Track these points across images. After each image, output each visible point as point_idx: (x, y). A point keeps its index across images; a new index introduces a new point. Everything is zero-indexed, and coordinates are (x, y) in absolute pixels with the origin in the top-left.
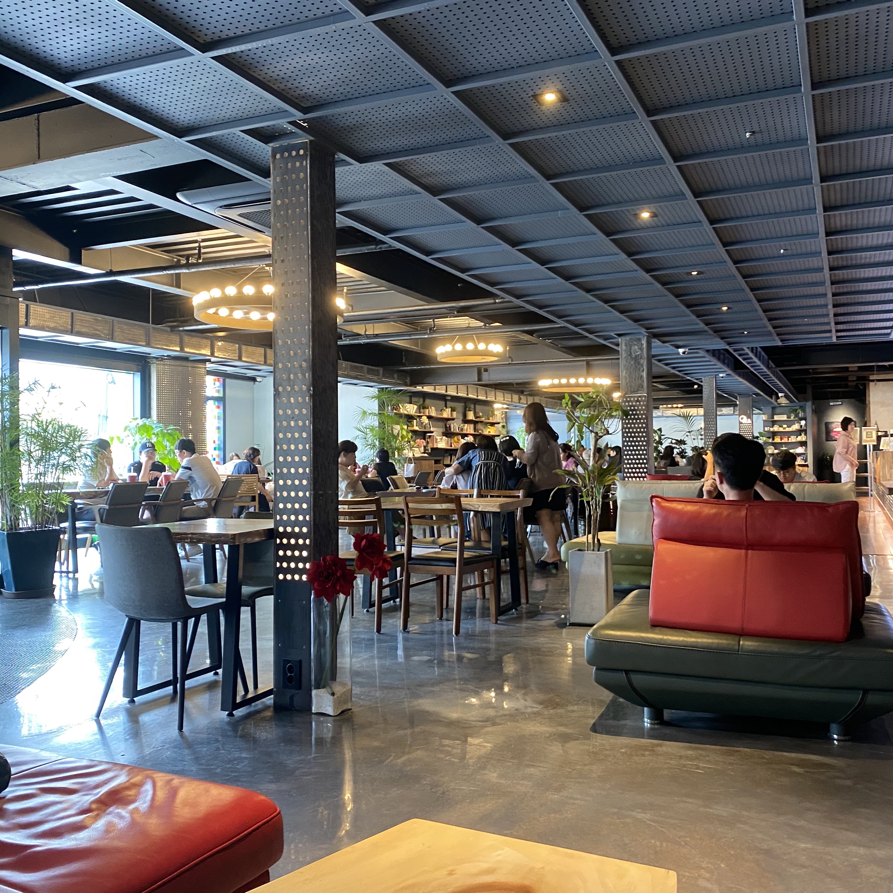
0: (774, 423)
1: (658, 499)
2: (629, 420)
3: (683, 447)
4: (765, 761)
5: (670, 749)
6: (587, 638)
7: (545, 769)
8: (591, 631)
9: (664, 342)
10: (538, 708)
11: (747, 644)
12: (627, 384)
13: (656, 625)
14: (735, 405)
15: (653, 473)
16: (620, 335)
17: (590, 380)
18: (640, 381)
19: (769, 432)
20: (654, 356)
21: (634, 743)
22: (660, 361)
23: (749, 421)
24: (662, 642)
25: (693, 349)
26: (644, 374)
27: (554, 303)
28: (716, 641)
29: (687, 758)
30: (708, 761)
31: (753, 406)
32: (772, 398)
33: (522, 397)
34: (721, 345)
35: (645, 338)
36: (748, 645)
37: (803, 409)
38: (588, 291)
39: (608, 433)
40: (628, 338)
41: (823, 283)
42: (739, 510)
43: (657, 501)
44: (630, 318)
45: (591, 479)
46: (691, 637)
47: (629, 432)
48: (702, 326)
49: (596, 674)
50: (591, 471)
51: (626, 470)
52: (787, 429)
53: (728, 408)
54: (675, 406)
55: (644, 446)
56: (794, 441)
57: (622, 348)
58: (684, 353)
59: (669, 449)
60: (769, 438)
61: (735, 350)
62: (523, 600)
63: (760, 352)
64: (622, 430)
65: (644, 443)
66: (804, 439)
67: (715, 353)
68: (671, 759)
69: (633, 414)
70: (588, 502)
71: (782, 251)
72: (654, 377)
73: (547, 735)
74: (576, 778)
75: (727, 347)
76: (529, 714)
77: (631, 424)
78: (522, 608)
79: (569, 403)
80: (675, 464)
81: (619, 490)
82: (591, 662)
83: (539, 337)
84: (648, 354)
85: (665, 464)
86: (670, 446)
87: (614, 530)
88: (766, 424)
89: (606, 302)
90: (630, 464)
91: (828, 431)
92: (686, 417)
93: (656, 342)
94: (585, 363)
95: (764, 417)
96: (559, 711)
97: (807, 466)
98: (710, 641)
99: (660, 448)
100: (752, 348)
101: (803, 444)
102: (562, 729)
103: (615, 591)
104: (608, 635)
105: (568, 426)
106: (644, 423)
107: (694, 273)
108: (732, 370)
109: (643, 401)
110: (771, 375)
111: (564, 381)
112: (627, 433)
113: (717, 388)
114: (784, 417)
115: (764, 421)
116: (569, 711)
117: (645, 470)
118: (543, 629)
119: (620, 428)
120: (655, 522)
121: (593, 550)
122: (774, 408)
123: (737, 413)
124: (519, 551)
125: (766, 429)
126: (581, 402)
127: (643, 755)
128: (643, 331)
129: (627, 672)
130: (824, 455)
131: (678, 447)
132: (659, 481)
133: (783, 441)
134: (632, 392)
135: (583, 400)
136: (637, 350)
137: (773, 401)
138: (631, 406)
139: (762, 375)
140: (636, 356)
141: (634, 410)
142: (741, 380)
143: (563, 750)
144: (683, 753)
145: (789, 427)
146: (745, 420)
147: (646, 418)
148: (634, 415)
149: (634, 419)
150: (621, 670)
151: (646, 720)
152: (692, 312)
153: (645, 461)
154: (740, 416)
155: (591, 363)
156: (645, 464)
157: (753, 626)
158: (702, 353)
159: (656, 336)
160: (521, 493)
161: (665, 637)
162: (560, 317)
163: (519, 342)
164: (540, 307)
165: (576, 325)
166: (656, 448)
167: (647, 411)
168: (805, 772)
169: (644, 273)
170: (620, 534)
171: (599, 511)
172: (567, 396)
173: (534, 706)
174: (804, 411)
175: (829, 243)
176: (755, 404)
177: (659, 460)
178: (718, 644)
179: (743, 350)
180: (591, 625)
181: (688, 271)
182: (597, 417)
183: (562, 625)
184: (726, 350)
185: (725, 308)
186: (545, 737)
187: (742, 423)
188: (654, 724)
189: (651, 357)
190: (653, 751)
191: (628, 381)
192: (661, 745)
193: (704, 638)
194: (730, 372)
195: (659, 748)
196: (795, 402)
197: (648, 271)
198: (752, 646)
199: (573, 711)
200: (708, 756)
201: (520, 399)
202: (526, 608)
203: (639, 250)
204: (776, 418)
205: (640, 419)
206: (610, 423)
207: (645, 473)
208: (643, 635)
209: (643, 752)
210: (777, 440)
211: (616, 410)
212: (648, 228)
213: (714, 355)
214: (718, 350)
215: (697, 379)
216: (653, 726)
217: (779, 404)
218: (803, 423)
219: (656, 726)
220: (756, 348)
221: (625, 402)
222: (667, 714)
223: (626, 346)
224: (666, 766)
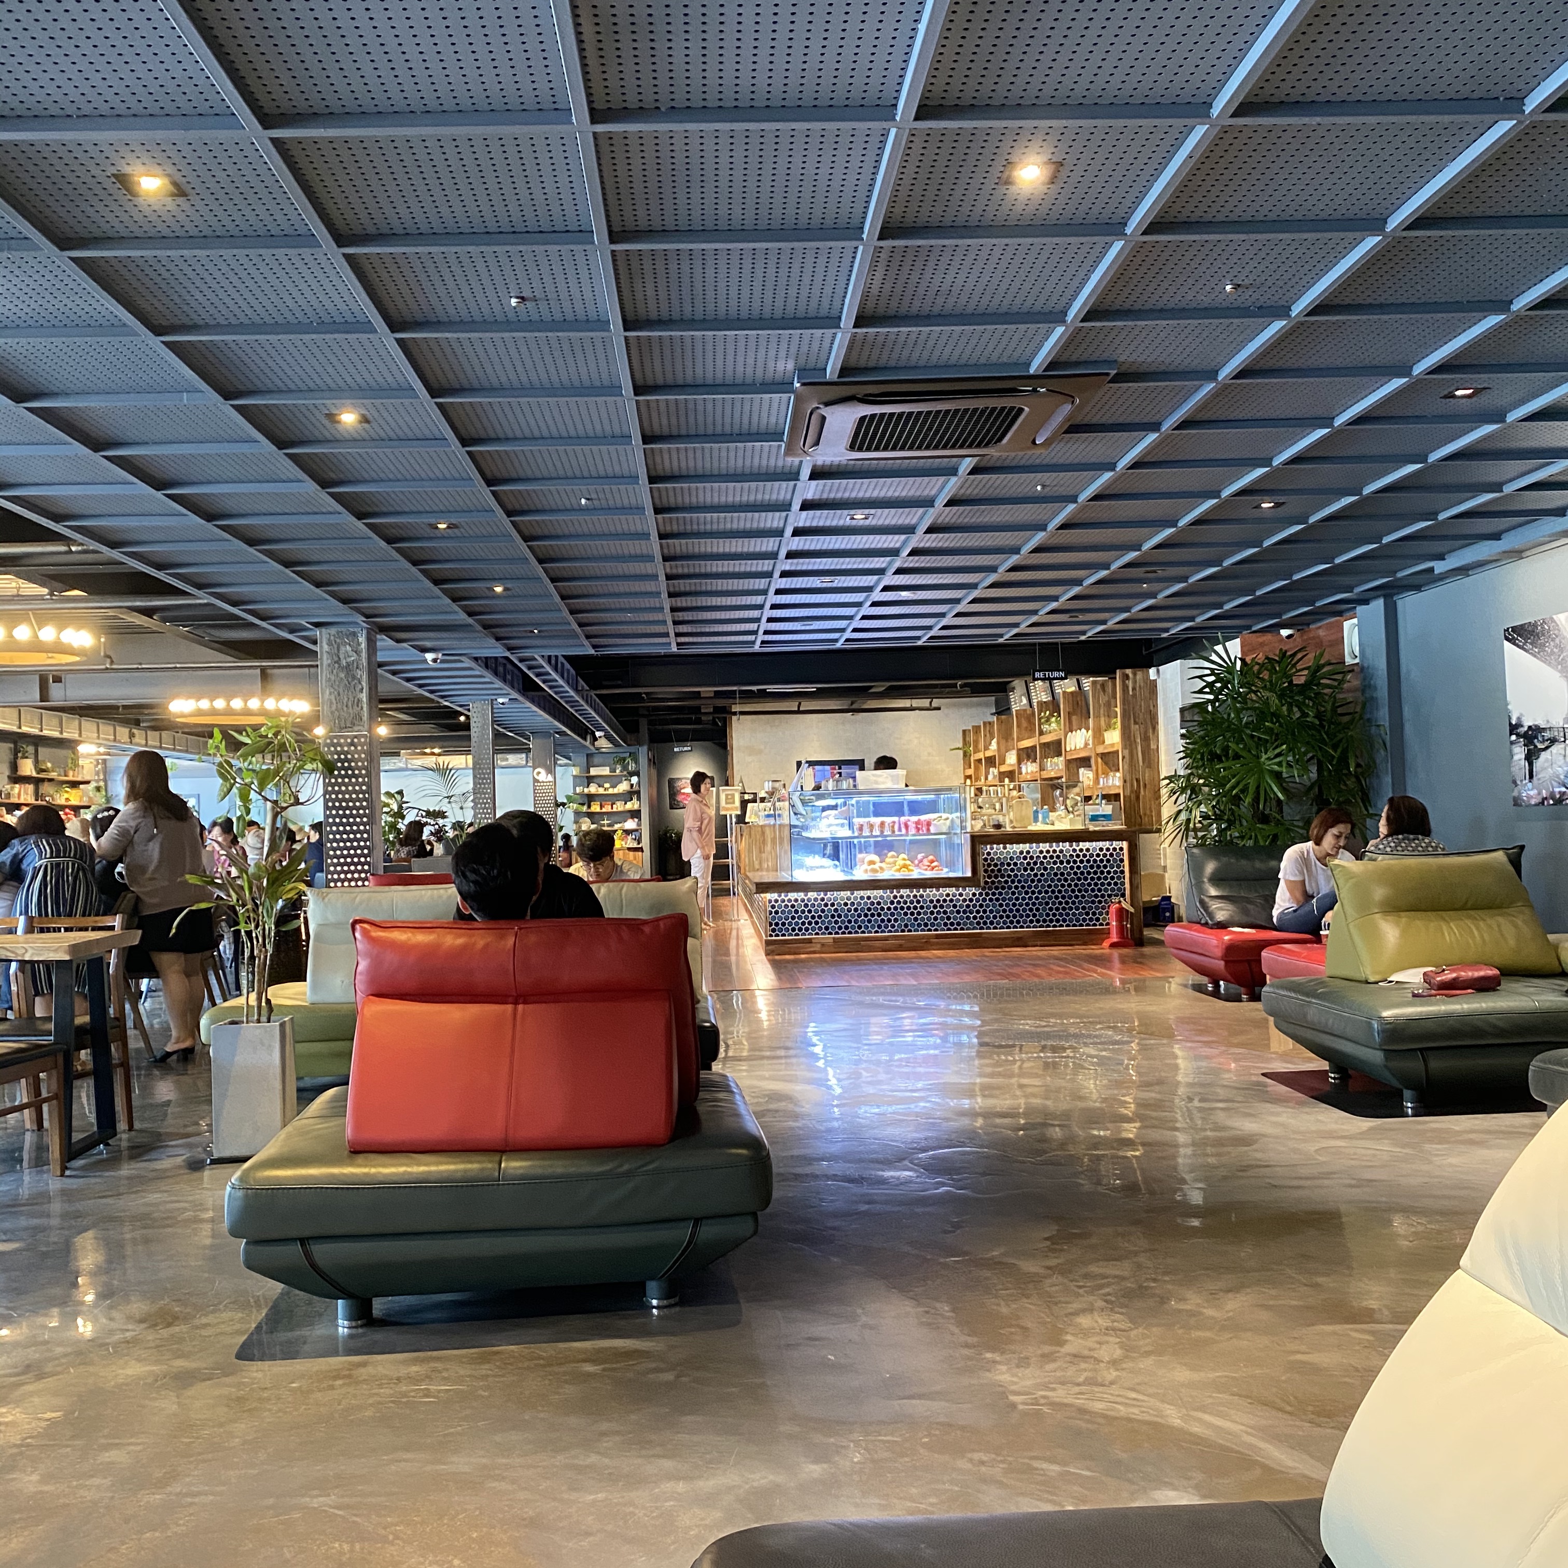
0: (590, 780)
1: (366, 926)
2: (336, 778)
3: (441, 822)
4: (542, 1362)
5: (380, 1368)
6: (228, 1189)
7: (139, 1448)
8: (236, 1174)
9: (398, 641)
10: (134, 1330)
11: (514, 1165)
12: (332, 713)
13: (358, 1150)
14: (529, 750)
15: (381, 872)
16: (318, 625)
17: (270, 704)
18: (356, 709)
19: (582, 795)
20: (381, 665)
21: (315, 1369)
22: (394, 673)
23: (550, 778)
24: (367, 1180)
25: (450, 656)
26: (364, 696)
27: (191, 560)
28: (461, 1167)
29: (413, 1380)
30: (444, 1378)
31: (555, 753)
32: (585, 739)
33: (135, 731)
34: (498, 651)
35: (364, 632)
36: (515, 1168)
37: (634, 757)
38: (251, 542)
39: (297, 802)
40: (333, 630)
41: (650, 558)
42: (502, 937)
43: (363, 929)
44: (333, 595)
45: (254, 889)
46: (419, 1165)
47: (337, 799)
48: (462, 617)
49: (246, 1252)
50: (253, 874)
51: (332, 869)
52: (611, 791)
53: (519, 756)
54: (428, 751)
55: (365, 824)
56: (621, 809)
57: (323, 648)
58: (435, 661)
59: (417, 826)
60: (583, 804)
61: (522, 660)
62: (122, 1125)
63: (562, 664)
64: (324, 795)
65: (365, 819)
66: (636, 807)
67: (489, 663)
68: (380, 1386)
69: (343, 768)
70: (249, 934)
71: (583, 501)
72: (382, 701)
73: (150, 1380)
74: (200, 1454)
75: (508, 654)
76: (116, 1345)
77: (340, 785)
78: (120, 1140)
79: (223, 746)
80: (423, 852)
81: (311, 905)
82: (235, 1232)
83: (164, 620)
84: (369, 663)
85: (409, 853)
86: (419, 822)
87: (304, 979)
88: (578, 780)
89: (287, 564)
90: (338, 857)
91: (674, 792)
92: (443, 772)
93: (384, 641)
94: (258, 671)
95: (575, 771)
96: (177, 1329)
97: (641, 849)
98: (452, 1167)
99: (400, 826)
100: (550, 657)
101: (635, 814)
102: (180, 1363)
103: (299, 1090)
104: (268, 1178)
105: (221, 790)
106: (363, 784)
107: (442, 526)
108: (519, 691)
109: (362, 745)
110: (582, 702)
111: (220, 704)
112: (333, 801)
113: (493, 721)
114: (606, 771)
115: (575, 777)
116: (197, 1328)
117: (366, 867)
118: (162, 1176)
119: (321, 791)
120: (360, 968)
121: (259, 1021)
122: (589, 756)
123: (530, 764)
124: (111, 1032)
125: (578, 790)
126: (246, 744)
127: (332, 1388)
128: (360, 619)
129: (303, 1241)
130: (665, 834)
131: (432, 822)
132: (387, 888)
133: (604, 810)
134: (341, 729)
135: (248, 741)
136: (351, 653)
137: (588, 743)
138: (339, 754)
139: (567, 702)
140: (348, 664)
141: (346, 760)
142: (535, 708)
143: (179, 1404)
144: (403, 1371)
145: (613, 786)
146: (543, 776)
147: (368, 775)
148: (346, 769)
149: (347, 776)
150: (294, 1240)
151: (340, 1321)
152: (444, 591)
153: (366, 851)
154: (534, 768)
155: (269, 671)
156: (365, 856)
157: (526, 1132)
158: (468, 663)
159: (385, 629)
160: (117, 921)
161: (373, 1170)
162: (200, 586)
163: (128, 627)
164: (160, 567)
165: (234, 604)
166: (393, 827)
167: (371, 761)
168: (604, 1370)
169: (353, 519)
170: (315, 987)
171: (270, 948)
172: (216, 732)
173: (130, 1327)
174: (636, 762)
175: (656, 494)
176: (559, 749)
177: (398, 846)
178: (465, 1171)
179: (535, 659)
180: (244, 1160)
181: (433, 521)
182: (276, 773)
183: (196, 1166)
184: (507, 658)
185: (499, 589)
186: (145, 1384)
187: (538, 781)
188: (356, 1327)
189: (375, 666)
190: (349, 1376)
191: (334, 707)
192: (364, 1364)
193: (441, 1163)
194: (515, 695)
195: (362, 1370)
196: (620, 746)
197: (360, 516)
198: (520, 1167)
199: (205, 1326)
200: (447, 1370)
201: (132, 736)
202: (129, 1140)
203: (342, 476)
204: (594, 772)
205: (356, 777)
206: (302, 782)
207: (366, 872)
208: (335, 1170)
209: (331, 1383)
210: (595, 808)
211: (313, 760)
212: (355, 440)
213: (487, 667)
214: (496, 658)
215: (461, 706)
216: (354, 1331)
217: (597, 749)
218: (634, 780)
219: (360, 1330)
220: (556, 657)
221: (328, 746)
222: (379, 1306)
223: (330, 643)
224: (370, 1401)
